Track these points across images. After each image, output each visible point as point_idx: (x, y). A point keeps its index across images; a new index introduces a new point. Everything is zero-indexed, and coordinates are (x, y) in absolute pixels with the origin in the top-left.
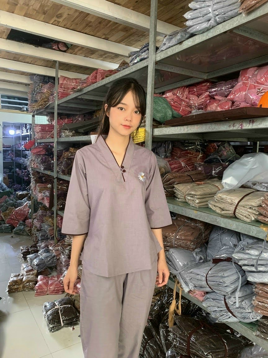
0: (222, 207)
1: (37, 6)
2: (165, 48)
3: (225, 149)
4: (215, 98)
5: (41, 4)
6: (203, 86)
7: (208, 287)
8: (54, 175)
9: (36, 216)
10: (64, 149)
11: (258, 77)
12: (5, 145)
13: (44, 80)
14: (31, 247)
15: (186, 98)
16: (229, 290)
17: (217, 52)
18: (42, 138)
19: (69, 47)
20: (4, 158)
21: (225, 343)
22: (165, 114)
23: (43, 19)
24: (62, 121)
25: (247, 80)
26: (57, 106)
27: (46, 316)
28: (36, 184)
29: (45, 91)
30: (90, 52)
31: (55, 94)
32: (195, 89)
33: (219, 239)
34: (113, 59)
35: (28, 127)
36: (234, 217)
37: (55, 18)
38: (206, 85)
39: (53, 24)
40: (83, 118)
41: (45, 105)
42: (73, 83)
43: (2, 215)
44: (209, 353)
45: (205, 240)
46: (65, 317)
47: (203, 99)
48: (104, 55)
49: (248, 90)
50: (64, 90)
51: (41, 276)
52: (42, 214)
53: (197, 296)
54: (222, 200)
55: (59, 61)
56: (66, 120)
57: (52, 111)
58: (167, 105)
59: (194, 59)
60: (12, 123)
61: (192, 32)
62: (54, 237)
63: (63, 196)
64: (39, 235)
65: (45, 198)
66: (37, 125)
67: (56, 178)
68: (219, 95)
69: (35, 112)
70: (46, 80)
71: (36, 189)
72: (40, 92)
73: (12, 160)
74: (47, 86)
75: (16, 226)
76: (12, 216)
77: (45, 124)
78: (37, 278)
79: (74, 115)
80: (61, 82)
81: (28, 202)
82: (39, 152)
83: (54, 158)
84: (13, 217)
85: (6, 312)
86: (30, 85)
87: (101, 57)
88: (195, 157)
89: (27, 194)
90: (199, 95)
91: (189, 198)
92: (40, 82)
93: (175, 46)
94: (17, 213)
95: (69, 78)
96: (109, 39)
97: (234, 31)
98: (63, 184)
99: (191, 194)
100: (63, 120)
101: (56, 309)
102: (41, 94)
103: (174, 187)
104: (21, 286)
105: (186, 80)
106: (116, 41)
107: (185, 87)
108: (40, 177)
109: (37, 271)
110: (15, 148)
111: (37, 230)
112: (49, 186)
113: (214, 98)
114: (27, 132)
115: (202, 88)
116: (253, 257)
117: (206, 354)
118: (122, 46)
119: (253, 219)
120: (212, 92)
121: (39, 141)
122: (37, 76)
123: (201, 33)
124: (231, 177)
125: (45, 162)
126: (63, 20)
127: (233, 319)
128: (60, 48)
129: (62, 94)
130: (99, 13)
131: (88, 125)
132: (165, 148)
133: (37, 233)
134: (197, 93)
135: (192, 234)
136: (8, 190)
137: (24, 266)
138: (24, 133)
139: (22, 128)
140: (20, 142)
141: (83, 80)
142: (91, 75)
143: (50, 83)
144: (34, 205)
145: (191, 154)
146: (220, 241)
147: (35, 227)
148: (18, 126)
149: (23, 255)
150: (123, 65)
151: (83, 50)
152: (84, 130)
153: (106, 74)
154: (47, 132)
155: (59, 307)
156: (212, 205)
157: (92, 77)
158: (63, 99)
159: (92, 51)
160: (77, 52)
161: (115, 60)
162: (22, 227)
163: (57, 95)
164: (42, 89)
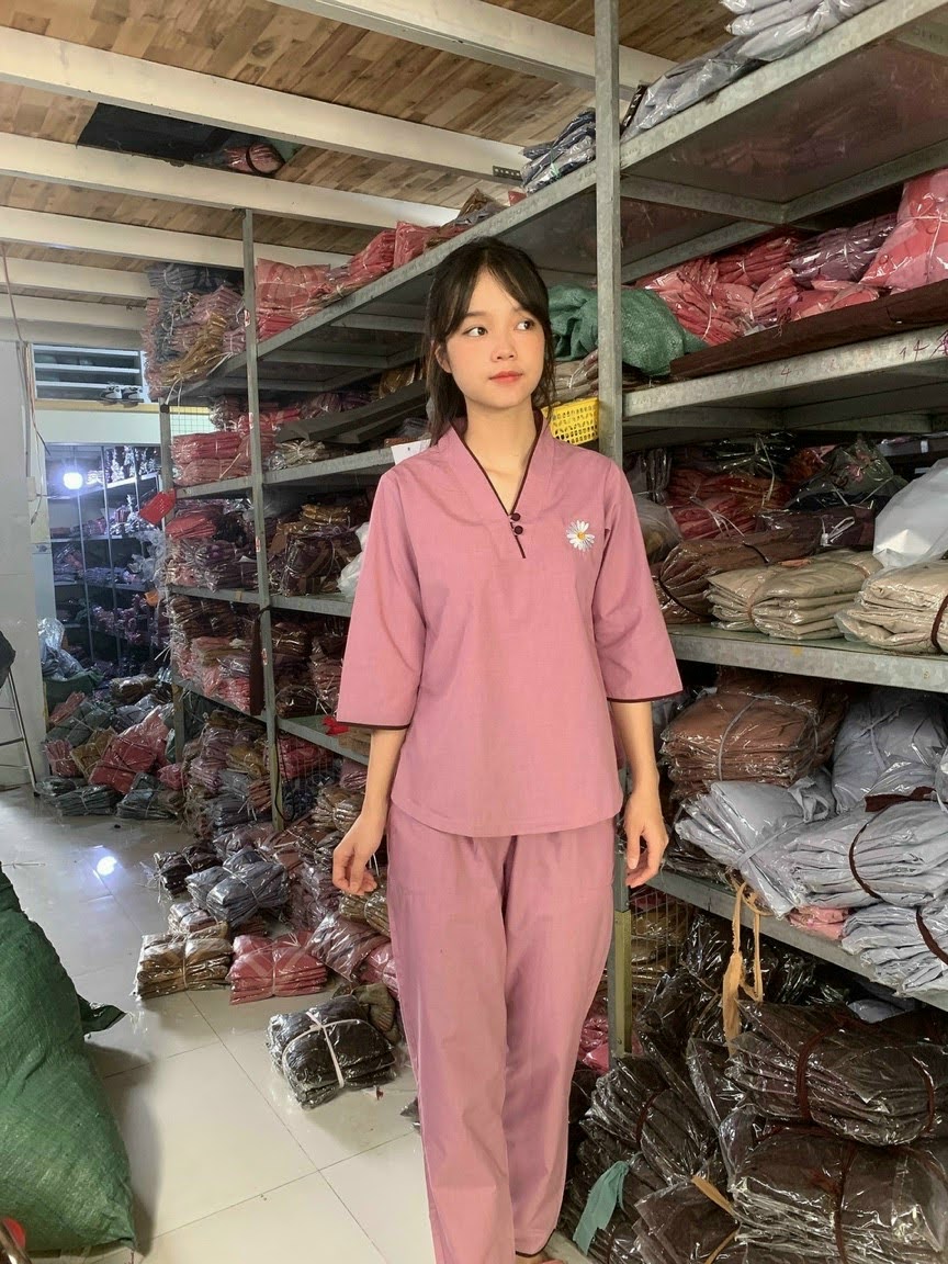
0: (887, 622)
1: (191, 21)
2: (654, 122)
3: (857, 459)
4: (816, 287)
5: (207, 11)
6: (769, 250)
7: (858, 886)
8: (261, 599)
9: (195, 751)
10: (281, 515)
13: (196, 281)
14: (190, 854)
16: (935, 884)
17: (815, 130)
18: (204, 480)
19: (285, 157)
20: (57, 573)
21: (924, 1067)
22: (661, 343)
23: (208, 63)
24: (269, 419)
25: (931, 211)
26: (255, 364)
27: (284, 1058)
28: (189, 639)
29: (206, 318)
30: (358, 169)
31: (247, 324)
32: (741, 265)
33: (871, 743)
34: (435, 190)
35: (129, 457)
36: (934, 649)
37: (247, 59)
38: (779, 247)
39: (241, 78)
40: (337, 405)
41: (209, 366)
43: (74, 759)
44: (878, 1097)
45: (823, 753)
46: (349, 1057)
47: (771, 293)
48: (406, 176)
49: (936, 245)
50: (275, 309)
51: (243, 937)
52: (219, 741)
53: (818, 926)
54: (886, 601)
55: (253, 209)
58: (665, 314)
59: (733, 159)
61: (752, 54)
62: (269, 811)
64: (216, 811)
65: (231, 681)
66: (181, 438)
67: (270, 608)
68: (827, 277)
69: (175, 391)
70: (203, 278)
71: (189, 658)
72: (189, 322)
73: (77, 578)
74: (213, 298)
75: (127, 791)
76: (112, 759)
77: (207, 432)
78: (232, 943)
79: (304, 397)
80: (261, 282)
81: (159, 707)
82: (193, 530)
83: (258, 543)
84: (115, 761)
85: (145, 1057)
86: (149, 302)
87: (394, 187)
88: (754, 496)
89: (149, 685)
90: (756, 284)
91: (765, 612)
92: (185, 291)
93: (693, 108)
94: (125, 746)
95: (287, 268)
96: (426, 121)
98: (285, 632)
99: (773, 598)
100: (268, 416)
101: (316, 1032)
102: (191, 329)
103: (707, 585)
104: (182, 972)
105: (710, 236)
107: (705, 258)
108: (201, 617)
109: (229, 923)
110: (86, 535)
111: (206, 794)
112: (235, 642)
113: (812, 288)
114: (127, 476)
115: (767, 257)
117: (866, 1101)
118: (469, 139)
120: (804, 268)
121: (191, 492)
122: (172, 270)
123: (784, 57)
124: (906, 532)
125: (219, 561)
126: (275, 63)
128: (256, 165)
129: (269, 320)
130: (403, 26)
131: (371, 419)
132: (648, 474)
133: (208, 806)
134: (750, 277)
135: (782, 731)
136: (83, 674)
137: (178, 910)
138: (114, 480)
139: (105, 462)
140: (102, 512)
141: (338, 269)
142: (368, 247)
143: (222, 288)
144: (186, 714)
145: (739, 485)
146: (875, 749)
147: (199, 785)
148: (88, 460)
149: (168, 878)
150: (475, 208)
151: (337, 163)
152: (360, 436)
153: (426, 239)
154: (217, 459)
155: (324, 1027)
156: (853, 619)
157: (370, 255)
158: (275, 337)
159: (363, 166)
160: (311, 175)
161: (442, 194)
162: (148, 793)
163: (254, 328)
164: (196, 309)
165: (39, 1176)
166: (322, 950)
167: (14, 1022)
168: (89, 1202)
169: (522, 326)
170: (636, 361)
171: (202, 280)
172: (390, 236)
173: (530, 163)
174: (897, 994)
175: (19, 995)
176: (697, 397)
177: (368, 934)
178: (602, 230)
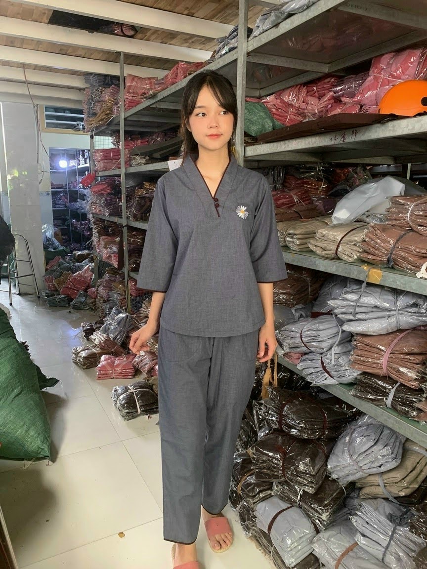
0: (323, 246)
3: (357, 175)
6: (325, 83)
7: (303, 345)
8: (124, 222)
9: (101, 283)
10: (138, 185)
11: (393, 68)
12: (54, 184)
13: (104, 81)
14: (96, 323)
15: (303, 102)
16: (325, 345)
18: (105, 169)
19: (138, 30)
20: (54, 204)
22: (263, 126)
24: (133, 143)
25: (380, 73)
26: (123, 121)
27: (118, 401)
28: (100, 237)
29: (106, 99)
30: (168, 36)
31: (120, 103)
32: (315, 88)
35: (86, 155)
36: (337, 258)
38: (329, 82)
40: (163, 138)
41: (106, 120)
42: (146, 85)
43: (55, 284)
44: (302, 421)
45: (312, 296)
46: (143, 402)
47: (324, 102)
48: (190, 38)
49: (380, 87)
50: (133, 97)
51: (106, 355)
52: (110, 279)
54: (323, 238)
55: (124, 52)
56: (139, 141)
57: (117, 128)
58: (266, 113)
60: (62, 150)
61: (287, 11)
63: (137, 252)
64: (106, 307)
65: (112, 255)
66: (98, 150)
67: (126, 226)
68: (347, 97)
69: (92, 131)
70: (109, 81)
71: (100, 244)
72: (100, 100)
73: (66, 206)
74: (109, 90)
75: (75, 298)
76: (69, 284)
77: (108, 148)
78: (101, 357)
80: (128, 84)
81: (90, 264)
82: (102, 190)
83: (122, 198)
84: (71, 286)
86: (86, 89)
87: (186, 43)
88: (315, 189)
89: (88, 255)
90: (320, 97)
91: (289, 239)
92: (99, 86)
94: (75, 279)
95: (139, 78)
96: (194, 15)
97: (340, 8)
98: (135, 236)
99: (290, 234)
100: (134, 141)
101: (131, 393)
102: (101, 104)
105: (301, 76)
106: (205, 18)
107: (301, 85)
108: (105, 227)
110: (69, 188)
111: (103, 301)
112: (118, 239)
113: (341, 101)
114: (86, 163)
115: (324, 86)
116: (352, 303)
118: (215, 24)
119: (356, 257)
120: (337, 92)
121: (101, 174)
122: (94, 77)
124: (345, 209)
125: (110, 204)
127: (330, 381)
128: (125, 33)
129: (129, 102)
131: (166, 147)
132: (274, 178)
134: (319, 94)
135: (293, 286)
136: (61, 248)
138: (81, 164)
139: (77, 156)
140: (76, 178)
141: (160, 80)
142: (172, 70)
143: (113, 86)
144: (99, 268)
145: (309, 184)
147: (101, 297)
148: (71, 155)
149: (85, 333)
152: (161, 155)
154: (112, 160)
155: (134, 391)
156: (312, 244)
158: (131, 110)
159: (171, 34)
160: (150, 37)
162: (83, 299)
163: (123, 105)
164: (103, 95)
165: (16, 432)
166: (137, 363)
167: (10, 378)
168: (34, 442)
169: (222, 113)
170: (251, 133)
171: (107, 81)
174: (312, 385)
175: (12, 368)
177: (155, 358)
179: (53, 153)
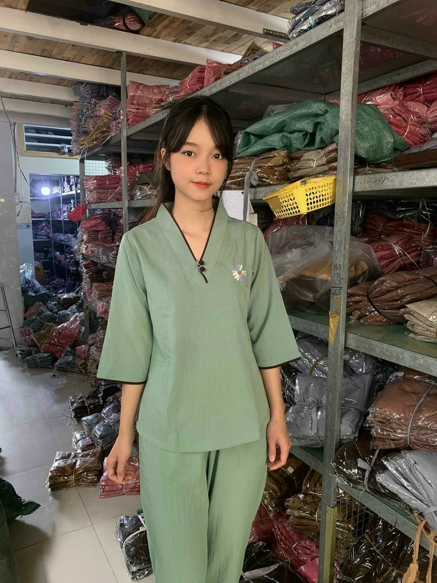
9: (93, 341)
12: (36, 212)
13: (98, 93)
14: (88, 398)
18: (100, 200)
20: (35, 235)
22: (379, 141)
24: (134, 169)
26: (126, 140)
27: (124, 546)
28: (92, 283)
29: (101, 113)
30: (187, 29)
31: (122, 117)
32: (420, 90)
34: (229, 43)
35: (72, 181)
41: (103, 140)
43: (34, 338)
48: (213, 35)
50: (138, 109)
55: (126, 52)
56: (141, 167)
58: (381, 121)
66: (90, 177)
69: (84, 153)
70: (102, 91)
71: (92, 292)
72: (93, 115)
73: (48, 237)
74: (106, 102)
75: (60, 356)
76: (53, 339)
77: (104, 175)
78: (103, 462)
80: (131, 94)
81: (78, 314)
82: (95, 226)
84: (54, 341)
86: (74, 103)
87: (206, 41)
89: (76, 299)
90: (429, 102)
92: (92, 97)
94: (60, 333)
95: (145, 86)
100: (136, 167)
102: (95, 119)
104: (73, 478)
107: (397, 85)
108: (98, 271)
109: (102, 447)
110: (52, 217)
114: (71, 190)
121: (93, 206)
122: (85, 86)
128: (128, 26)
129: (134, 116)
134: (426, 97)
136: (43, 292)
137: (77, 436)
138: (65, 191)
139: (62, 183)
140: (60, 206)
141: (173, 88)
142: (190, 75)
143: (110, 96)
144: (90, 320)
145: (410, 227)
147: (94, 360)
148: (54, 180)
149: (75, 413)
150: (252, 53)
151: (174, 25)
153: (224, 70)
154: (108, 189)
157: (191, 80)
158: (137, 126)
159: (189, 28)
160: (160, 32)
161: (233, 46)
162: (70, 358)
163: (125, 120)
164: (96, 109)
170: (363, 154)
171: (101, 93)
172: (202, 69)
173: (294, 18)
176: (412, 184)
178: (346, 62)
179: (35, 178)
